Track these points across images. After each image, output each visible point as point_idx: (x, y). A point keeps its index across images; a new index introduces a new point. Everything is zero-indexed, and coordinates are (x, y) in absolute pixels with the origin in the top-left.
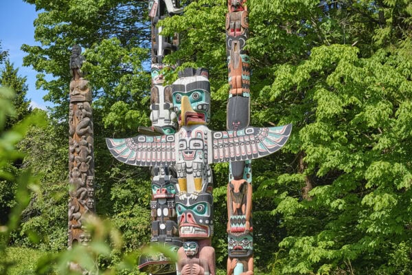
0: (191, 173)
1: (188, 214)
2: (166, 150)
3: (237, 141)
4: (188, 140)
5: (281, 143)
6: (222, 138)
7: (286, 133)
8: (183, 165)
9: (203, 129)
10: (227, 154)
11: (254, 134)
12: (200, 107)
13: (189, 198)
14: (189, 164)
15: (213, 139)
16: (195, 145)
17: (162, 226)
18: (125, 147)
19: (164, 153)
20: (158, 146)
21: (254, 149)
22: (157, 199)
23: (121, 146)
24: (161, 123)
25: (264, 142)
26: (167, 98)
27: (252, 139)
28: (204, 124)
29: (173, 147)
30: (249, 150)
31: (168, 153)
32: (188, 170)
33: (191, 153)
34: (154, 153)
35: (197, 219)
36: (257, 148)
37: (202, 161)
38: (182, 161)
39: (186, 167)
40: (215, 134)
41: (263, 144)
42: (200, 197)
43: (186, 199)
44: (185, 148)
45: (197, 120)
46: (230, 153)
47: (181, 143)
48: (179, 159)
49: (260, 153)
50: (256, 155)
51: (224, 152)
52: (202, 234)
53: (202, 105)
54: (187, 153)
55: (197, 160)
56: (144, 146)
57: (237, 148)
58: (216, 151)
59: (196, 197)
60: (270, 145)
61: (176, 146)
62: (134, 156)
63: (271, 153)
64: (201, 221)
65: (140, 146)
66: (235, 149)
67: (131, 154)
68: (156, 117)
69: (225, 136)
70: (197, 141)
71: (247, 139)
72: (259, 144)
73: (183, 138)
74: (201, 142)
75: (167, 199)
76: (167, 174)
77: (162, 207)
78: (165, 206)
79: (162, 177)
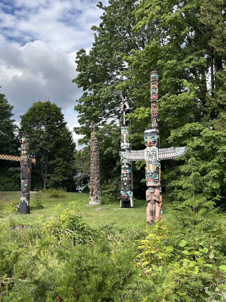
0: (151, 163)
1: (151, 178)
2: (141, 155)
3: (167, 152)
4: (150, 151)
5: (184, 153)
6: (162, 151)
7: (186, 149)
8: (148, 160)
9: (155, 148)
10: (164, 156)
11: (174, 149)
12: (154, 140)
13: (150, 172)
14: (150, 160)
15: (158, 151)
16: (153, 153)
17: (125, 184)
18: (126, 154)
19: (140, 156)
20: (138, 154)
21: (174, 155)
22: (123, 174)
23: (125, 154)
24: (125, 147)
25: (178, 152)
26: (127, 139)
27: (173, 151)
28: (155, 146)
29: (144, 154)
30: (172, 155)
31: (142, 156)
32: (150, 162)
33: (151, 156)
34: (137, 156)
35: (154, 179)
36: (175, 154)
37: (155, 159)
38: (148, 159)
39: (149, 161)
40: (159, 149)
41: (177, 153)
42: (155, 172)
43: (149, 173)
44: (149, 154)
45: (153, 145)
46: (165, 156)
47: (147, 153)
48: (146, 158)
49: (176, 156)
50: (174, 157)
51: (163, 156)
52: (156, 185)
53: (155, 139)
54: (149, 156)
55: (153, 158)
56: (133, 154)
57: (167, 154)
58: (159, 155)
59: (153, 172)
60: (180, 154)
61: (145, 153)
62: (129, 157)
63: (180, 156)
64: (155, 180)
65: (131, 154)
66: (166, 155)
67: (128, 157)
68: (123, 146)
69: (163, 150)
70: (153, 152)
71: (171, 151)
72: (175, 153)
73: (148, 151)
74: (154, 152)
75: (127, 174)
76: (127, 165)
77: (125, 177)
78: (126, 176)
79: (125, 166)
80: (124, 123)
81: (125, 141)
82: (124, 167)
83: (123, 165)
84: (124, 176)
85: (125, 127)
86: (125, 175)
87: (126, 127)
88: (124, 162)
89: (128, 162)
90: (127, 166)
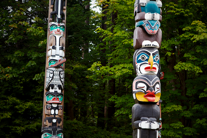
17: (54, 121)
22: (51, 104)
26: (61, 44)
68: (53, 54)
75: (58, 104)
76: (59, 89)
77: (55, 109)
78: (57, 108)
79: (56, 90)
80: (59, 16)
81: (58, 47)
82: (54, 92)
83: (52, 88)
84: (52, 108)
85: (59, 22)
86: (55, 106)
87: (61, 24)
88: (54, 82)
89: (61, 84)
90: (59, 91)
